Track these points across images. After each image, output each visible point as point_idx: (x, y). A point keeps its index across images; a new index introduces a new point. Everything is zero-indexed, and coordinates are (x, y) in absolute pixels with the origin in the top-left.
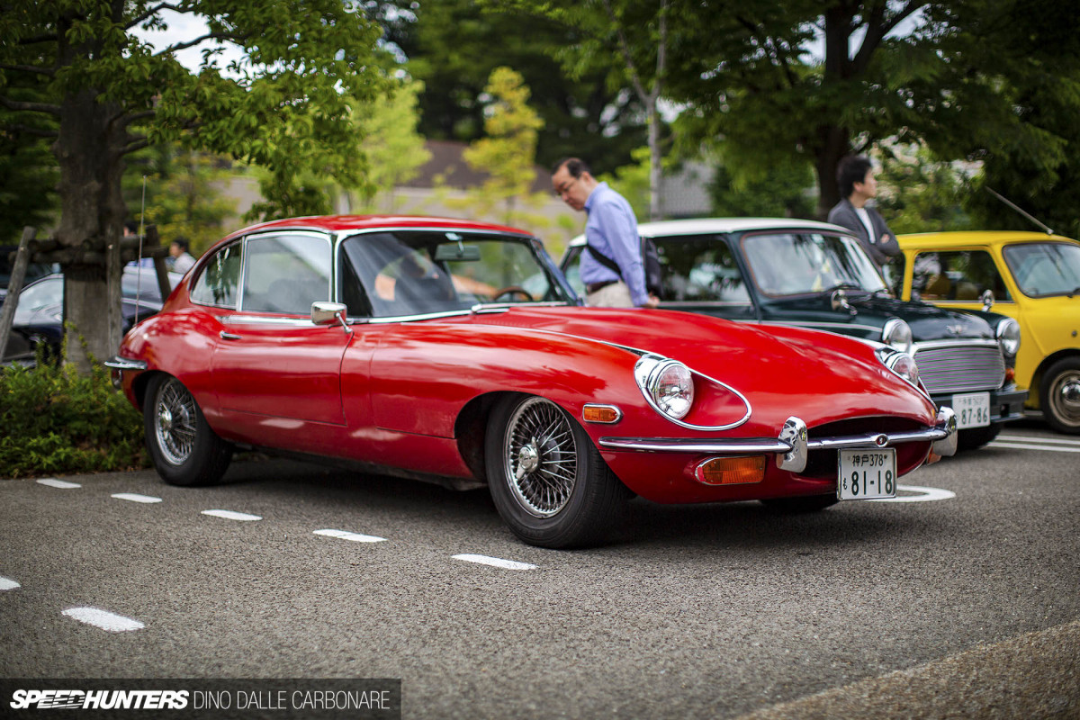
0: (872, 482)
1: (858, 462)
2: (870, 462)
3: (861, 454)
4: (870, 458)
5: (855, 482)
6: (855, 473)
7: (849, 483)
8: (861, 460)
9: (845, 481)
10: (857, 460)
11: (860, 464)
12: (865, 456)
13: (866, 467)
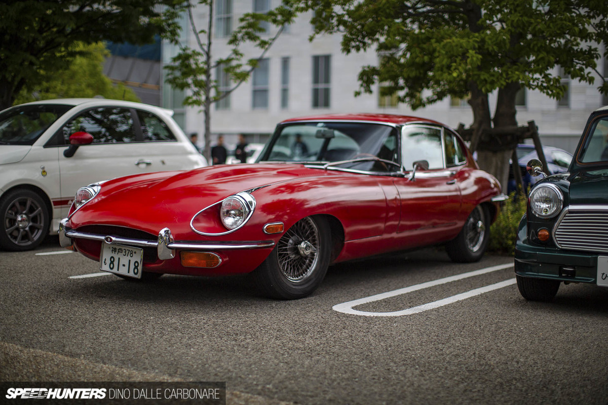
0: (124, 265)
1: (115, 252)
2: (124, 253)
3: (118, 247)
4: (124, 251)
5: (112, 262)
6: (112, 257)
7: (108, 262)
8: (117, 250)
9: (105, 260)
10: (114, 250)
11: (116, 253)
12: (120, 249)
13: (120, 255)
